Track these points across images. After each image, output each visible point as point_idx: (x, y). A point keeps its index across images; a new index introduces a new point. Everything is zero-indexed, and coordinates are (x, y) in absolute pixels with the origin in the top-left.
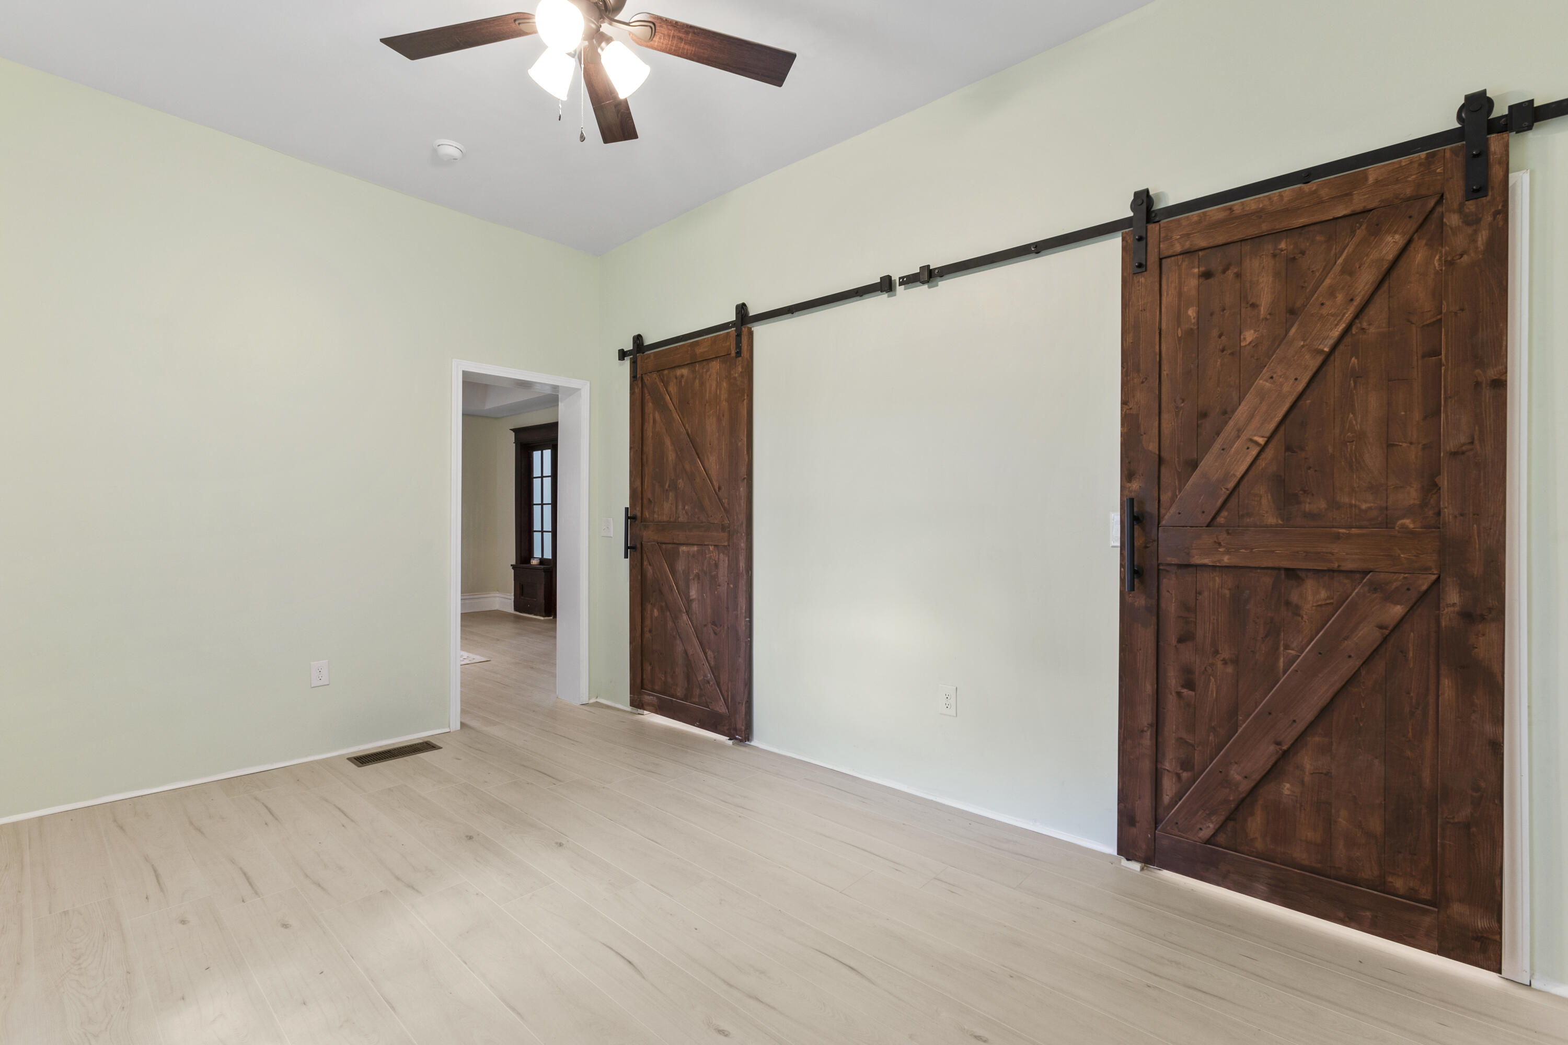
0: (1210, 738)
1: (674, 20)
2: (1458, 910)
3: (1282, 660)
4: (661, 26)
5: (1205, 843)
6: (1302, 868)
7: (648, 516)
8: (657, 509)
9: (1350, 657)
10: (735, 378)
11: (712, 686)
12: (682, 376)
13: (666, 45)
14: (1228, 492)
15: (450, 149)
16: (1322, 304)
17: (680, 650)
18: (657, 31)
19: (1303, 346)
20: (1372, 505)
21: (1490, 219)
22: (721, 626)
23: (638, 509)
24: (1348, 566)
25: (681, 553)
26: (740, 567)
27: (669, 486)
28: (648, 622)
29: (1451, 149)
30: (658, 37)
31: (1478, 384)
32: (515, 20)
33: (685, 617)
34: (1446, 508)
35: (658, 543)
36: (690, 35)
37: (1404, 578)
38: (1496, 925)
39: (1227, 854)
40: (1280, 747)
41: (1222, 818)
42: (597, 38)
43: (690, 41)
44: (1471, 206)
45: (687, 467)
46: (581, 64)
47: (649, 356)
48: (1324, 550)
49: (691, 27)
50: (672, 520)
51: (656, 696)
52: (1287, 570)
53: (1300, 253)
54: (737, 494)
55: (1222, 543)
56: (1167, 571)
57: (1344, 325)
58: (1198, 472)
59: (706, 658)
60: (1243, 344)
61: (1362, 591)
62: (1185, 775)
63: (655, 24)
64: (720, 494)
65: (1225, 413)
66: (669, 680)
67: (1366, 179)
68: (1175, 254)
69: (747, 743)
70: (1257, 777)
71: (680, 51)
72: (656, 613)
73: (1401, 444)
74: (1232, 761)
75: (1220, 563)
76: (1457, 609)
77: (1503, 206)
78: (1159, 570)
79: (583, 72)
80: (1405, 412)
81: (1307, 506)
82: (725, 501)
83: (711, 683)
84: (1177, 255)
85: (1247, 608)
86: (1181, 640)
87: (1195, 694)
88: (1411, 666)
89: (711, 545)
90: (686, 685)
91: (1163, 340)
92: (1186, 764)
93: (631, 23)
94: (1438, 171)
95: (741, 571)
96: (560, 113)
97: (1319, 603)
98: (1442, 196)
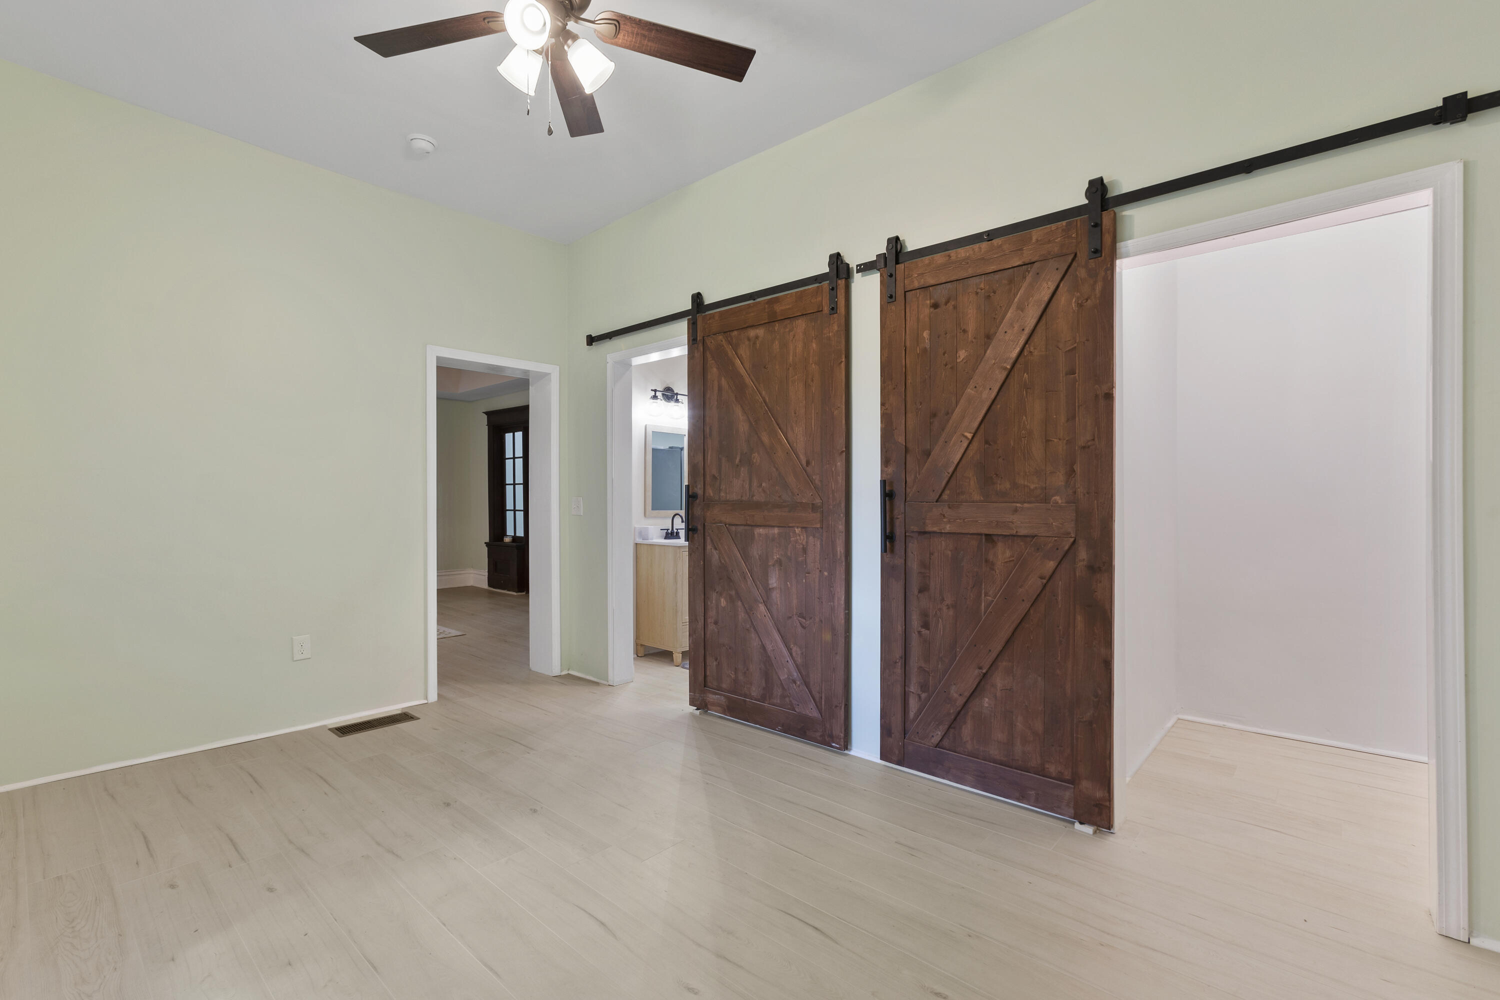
0: (939, 666)
1: (638, 18)
2: (1085, 785)
3: (983, 604)
4: (625, 24)
5: (936, 747)
6: (995, 761)
7: (712, 494)
8: (724, 486)
9: (1023, 600)
10: (829, 338)
11: (799, 687)
12: (757, 337)
13: (630, 42)
14: (949, 475)
15: (422, 144)
16: (1006, 332)
17: (755, 644)
18: (621, 28)
19: (994, 364)
20: (1037, 485)
21: (1103, 274)
22: (811, 618)
23: (699, 486)
24: (1023, 532)
25: (756, 536)
26: (837, 552)
27: (740, 461)
28: (712, 613)
29: (1080, 220)
30: (622, 35)
31: (1097, 396)
32: (484, 19)
33: (762, 608)
34: (1079, 488)
35: (725, 525)
36: (653, 32)
37: (1055, 540)
38: (1107, 795)
39: (949, 754)
40: (981, 670)
41: (946, 727)
42: (563, 36)
43: (653, 38)
44: (1092, 263)
45: (765, 439)
46: (548, 60)
47: (713, 316)
48: (1008, 520)
49: (654, 25)
50: (744, 498)
51: (724, 696)
52: (986, 535)
53: (993, 292)
54: (833, 469)
55: (946, 515)
56: (912, 537)
57: (1019, 349)
58: (930, 459)
59: (791, 654)
60: (958, 361)
61: (1030, 551)
62: (924, 696)
63: (619, 22)
64: (809, 469)
65: (947, 413)
66: (741, 677)
67: (1031, 238)
68: (914, 289)
69: (846, 752)
70: (967, 694)
71: (644, 48)
72: (723, 602)
73: (1053, 440)
74: (953, 683)
75: (944, 530)
76: (1085, 563)
77: (1110, 265)
78: (905, 536)
79: (550, 68)
80: (1056, 415)
81: (998, 486)
82: (816, 478)
83: (798, 683)
84: (916, 289)
85: (962, 565)
86: (920, 591)
87: (930, 632)
88: (1060, 606)
89: (797, 527)
90: (764, 684)
91: (907, 355)
92: (924, 687)
93: (596, 21)
94: (1073, 235)
95: (839, 557)
96: (529, 108)
97: (1006, 561)
98: (1076, 255)
